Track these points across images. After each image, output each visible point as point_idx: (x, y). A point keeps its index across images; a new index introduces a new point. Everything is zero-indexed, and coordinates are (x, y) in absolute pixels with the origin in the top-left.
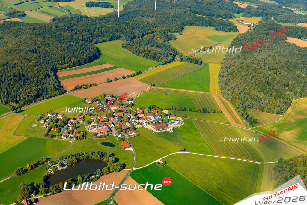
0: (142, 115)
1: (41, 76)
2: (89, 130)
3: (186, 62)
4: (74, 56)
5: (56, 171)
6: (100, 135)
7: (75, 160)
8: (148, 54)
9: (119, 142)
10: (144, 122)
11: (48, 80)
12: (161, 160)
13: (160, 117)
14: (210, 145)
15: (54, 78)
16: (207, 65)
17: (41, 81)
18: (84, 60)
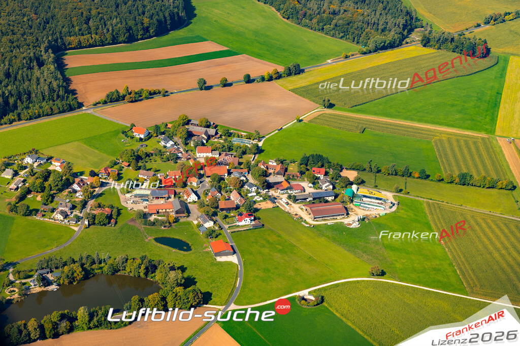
0: (280, 178)
1: (18, 61)
2: (129, 205)
3: (439, 48)
4: (115, 13)
5: (25, 292)
6: (155, 219)
7: (78, 271)
8: (329, 21)
9: (205, 240)
10: (281, 196)
11: (37, 72)
12: (310, 293)
13: (331, 187)
14: (461, 270)
15: (52, 67)
16: (501, 62)
17: (18, 73)
18: (143, 29)
